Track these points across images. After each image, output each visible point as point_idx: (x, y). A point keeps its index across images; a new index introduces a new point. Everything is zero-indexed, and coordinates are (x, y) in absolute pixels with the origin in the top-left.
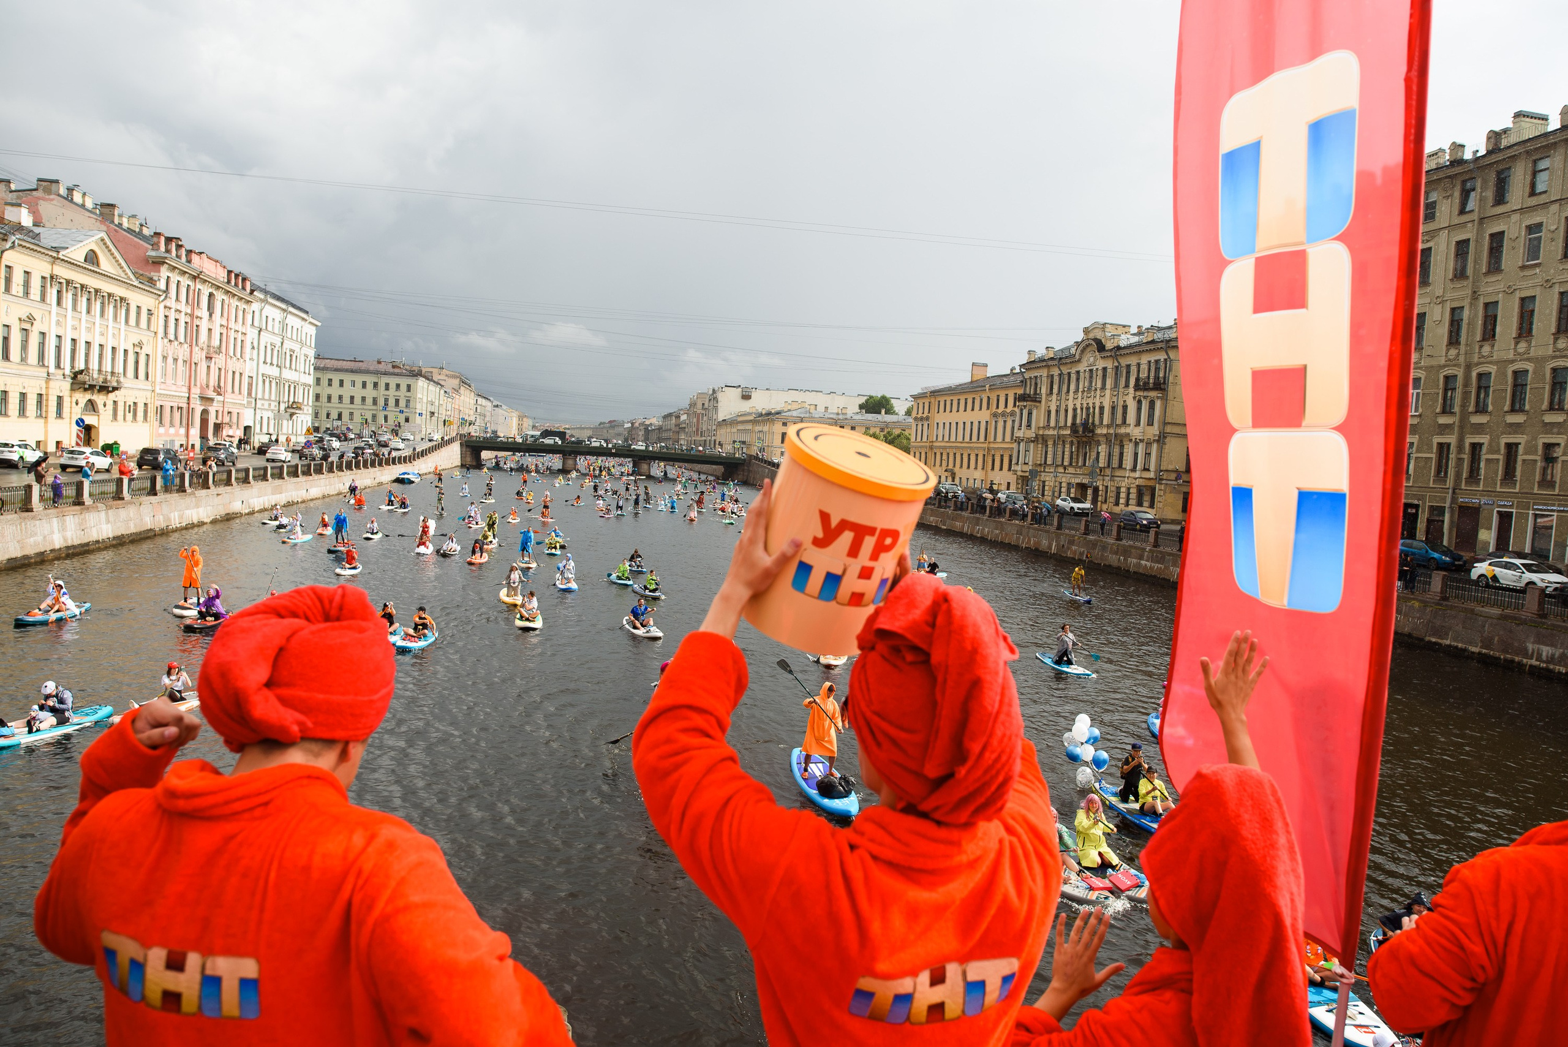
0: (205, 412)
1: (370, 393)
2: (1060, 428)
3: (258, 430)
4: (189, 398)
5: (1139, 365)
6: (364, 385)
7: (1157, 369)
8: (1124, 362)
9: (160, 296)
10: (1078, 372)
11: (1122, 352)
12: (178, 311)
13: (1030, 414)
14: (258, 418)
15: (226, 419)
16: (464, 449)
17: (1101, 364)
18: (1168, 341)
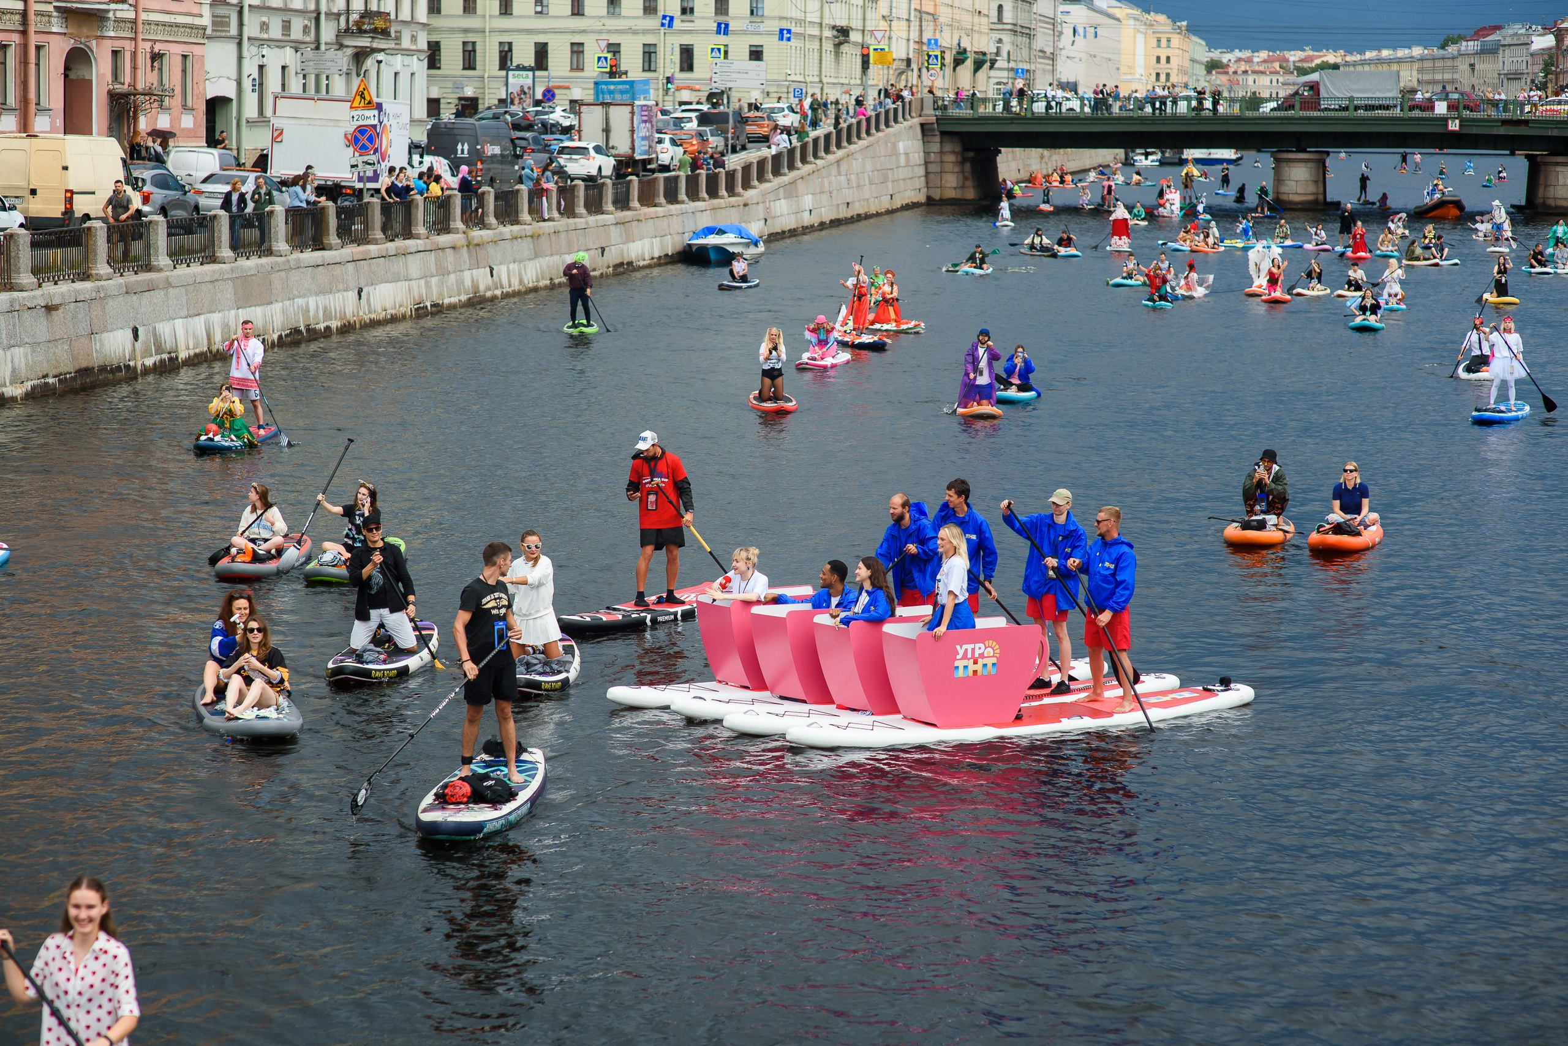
0: (77, 58)
3: (250, 110)
4: (24, 14)
14: (250, 68)
15: (146, 78)
16: (935, 147)
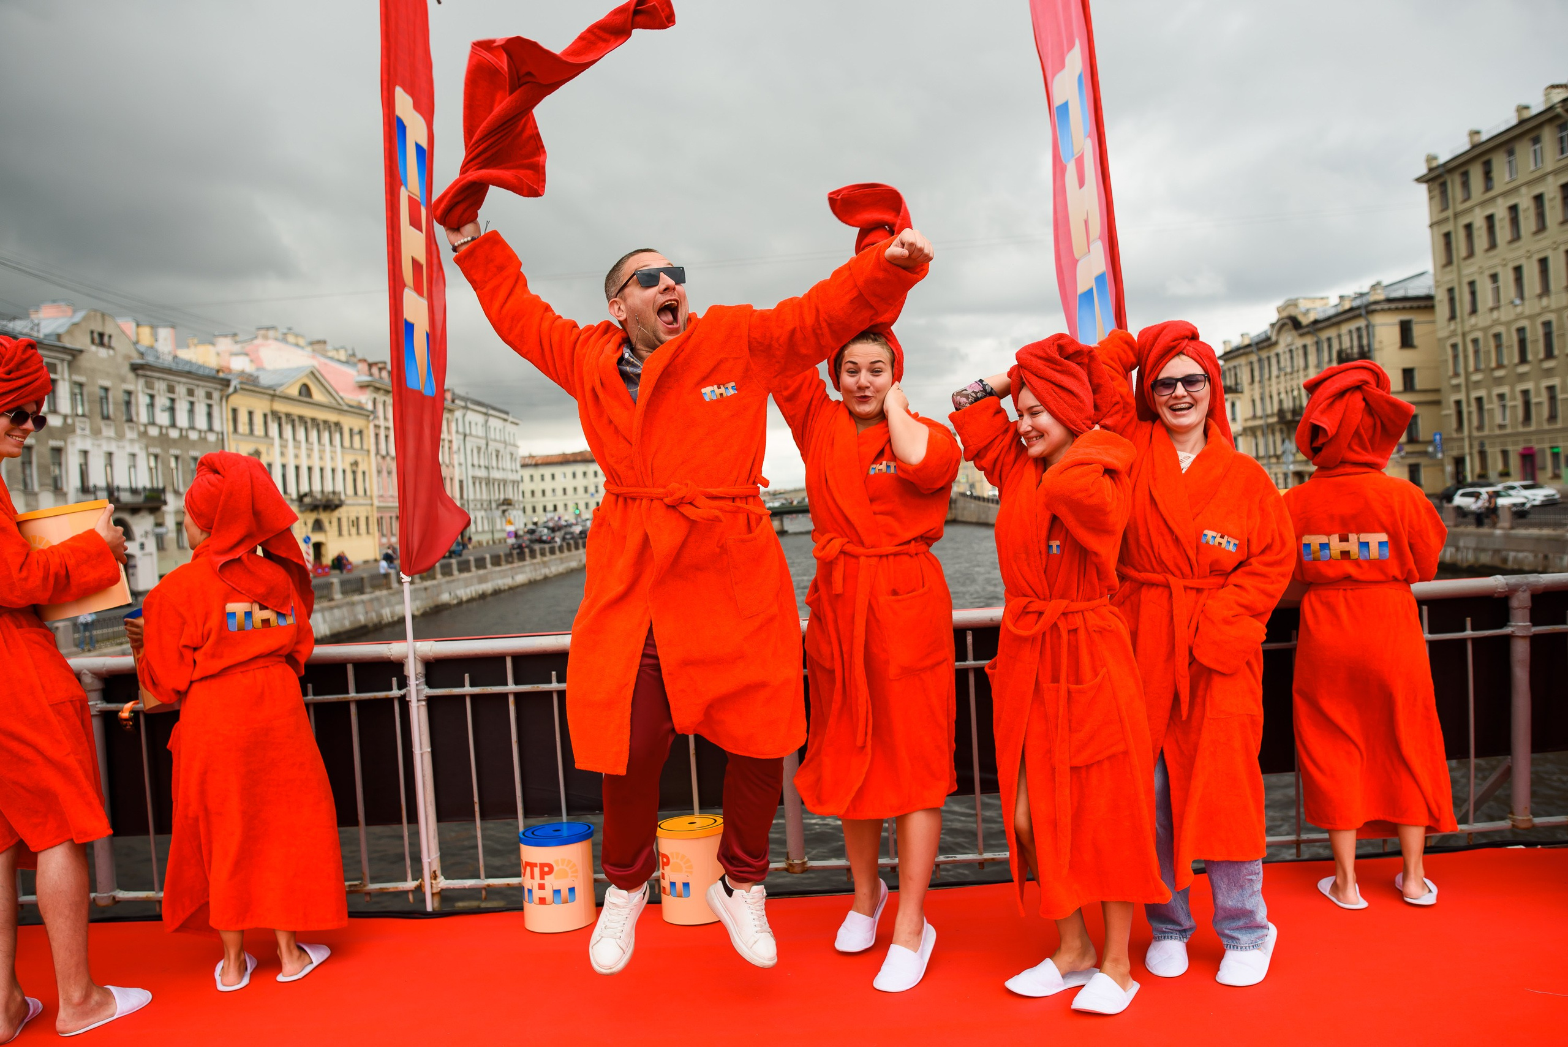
1: (580, 482)
2: (1268, 416)
5: (1339, 336)
6: (574, 475)
7: (1360, 337)
8: (1324, 335)
9: (368, 416)
10: (1277, 355)
11: (1320, 325)
12: (387, 428)
13: (1233, 405)
17: (1299, 342)
18: (1367, 306)
